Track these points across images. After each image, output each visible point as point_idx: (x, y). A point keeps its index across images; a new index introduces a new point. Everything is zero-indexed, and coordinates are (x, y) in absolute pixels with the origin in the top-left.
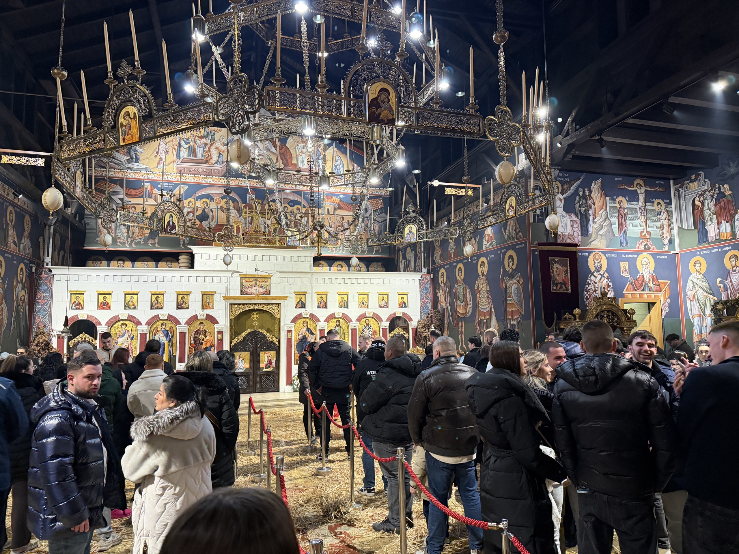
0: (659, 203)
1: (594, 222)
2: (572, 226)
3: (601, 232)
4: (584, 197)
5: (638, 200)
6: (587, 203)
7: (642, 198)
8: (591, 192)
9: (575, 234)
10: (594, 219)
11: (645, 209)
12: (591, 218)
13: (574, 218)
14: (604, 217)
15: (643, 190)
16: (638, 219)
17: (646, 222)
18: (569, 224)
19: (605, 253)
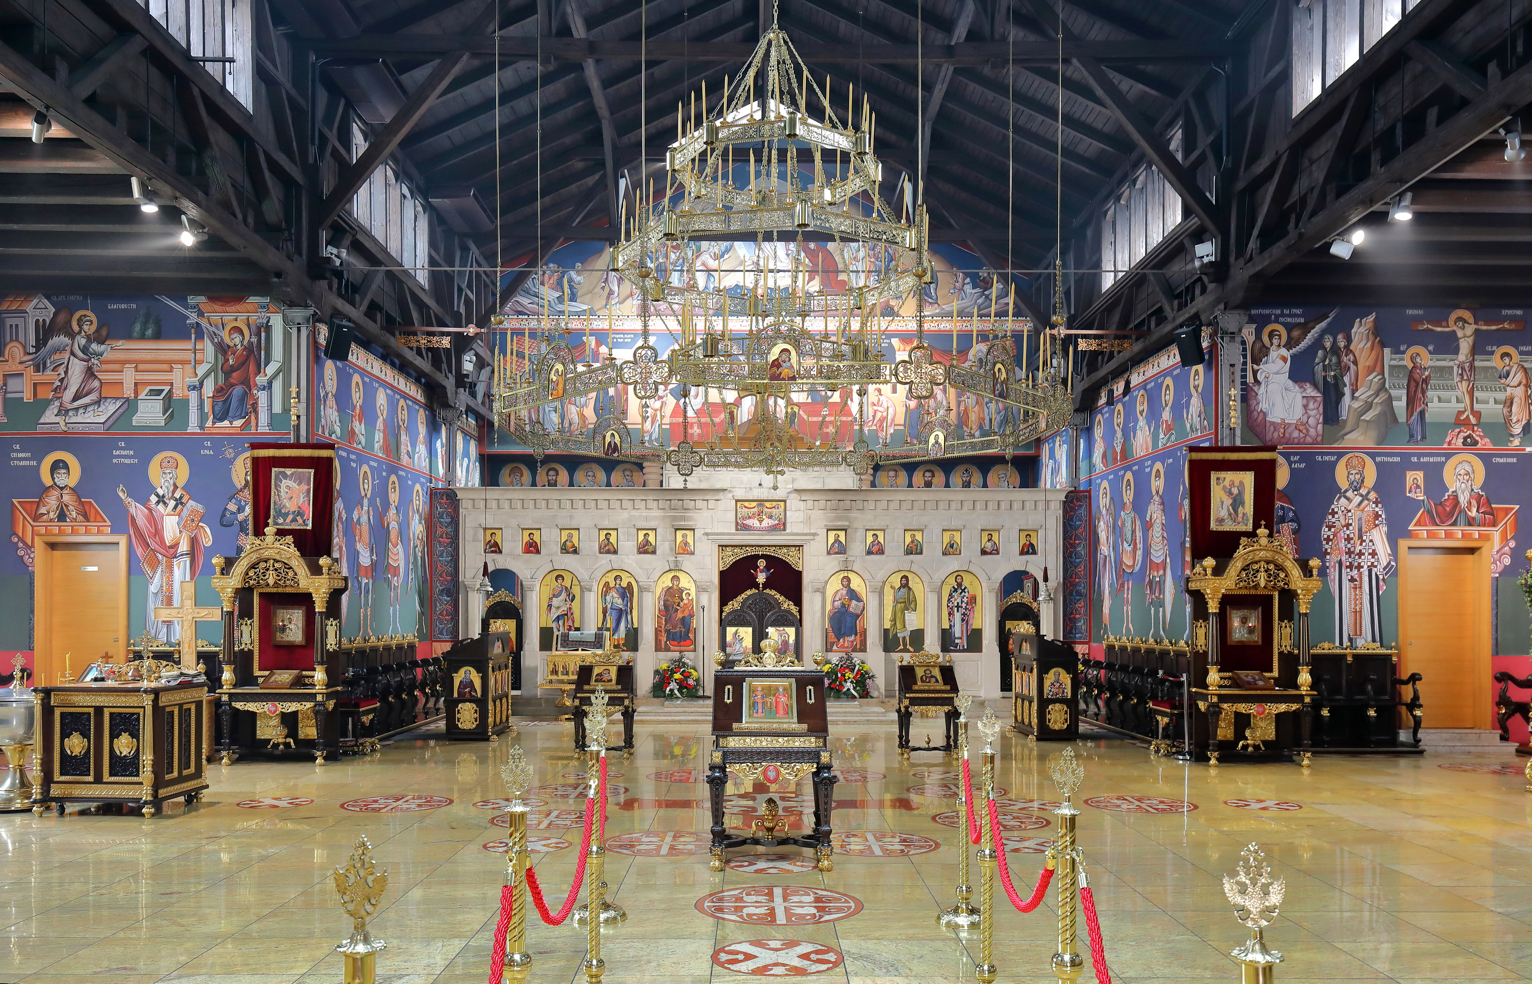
0: (1506, 355)
1: (1353, 398)
2: (1305, 407)
3: (1367, 417)
4: (1335, 350)
5: (1456, 351)
6: (1339, 362)
7: (1465, 346)
8: (1349, 340)
9: (1312, 421)
10: (1353, 392)
11: (1472, 367)
12: (1347, 390)
13: (1311, 391)
14: (1375, 387)
15: (1470, 329)
16: (1453, 388)
17: (1471, 393)
18: (1299, 402)
19: (1373, 456)
